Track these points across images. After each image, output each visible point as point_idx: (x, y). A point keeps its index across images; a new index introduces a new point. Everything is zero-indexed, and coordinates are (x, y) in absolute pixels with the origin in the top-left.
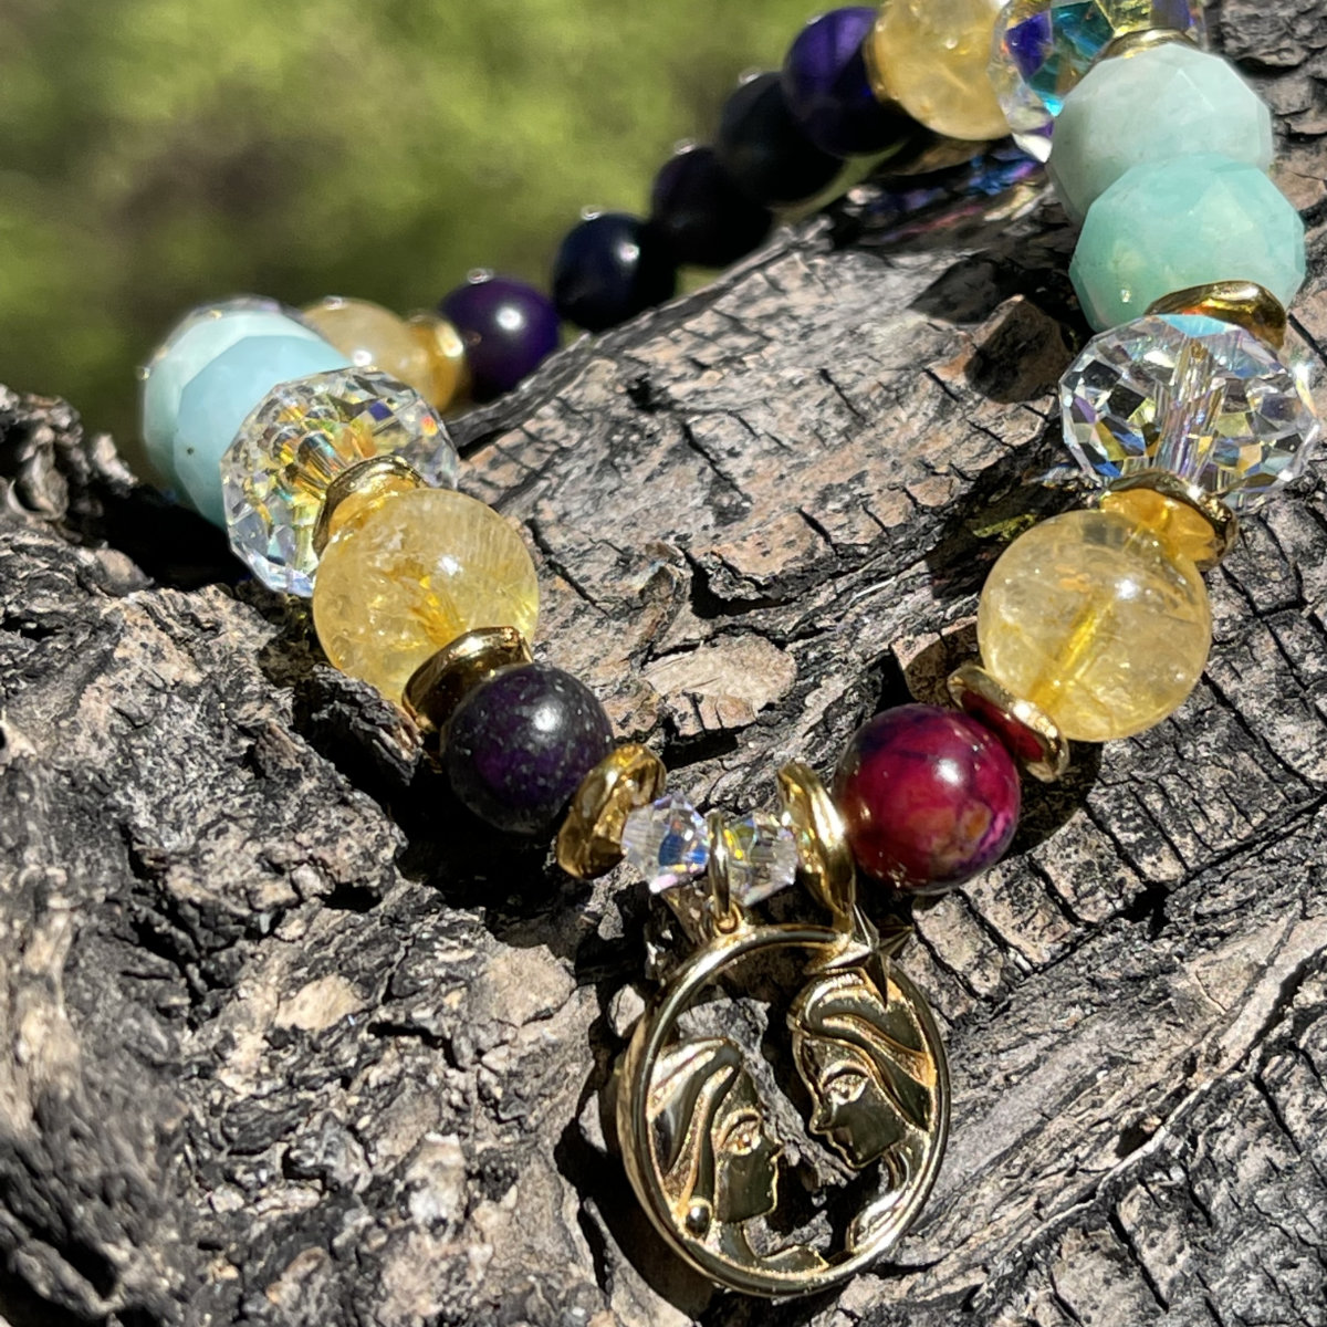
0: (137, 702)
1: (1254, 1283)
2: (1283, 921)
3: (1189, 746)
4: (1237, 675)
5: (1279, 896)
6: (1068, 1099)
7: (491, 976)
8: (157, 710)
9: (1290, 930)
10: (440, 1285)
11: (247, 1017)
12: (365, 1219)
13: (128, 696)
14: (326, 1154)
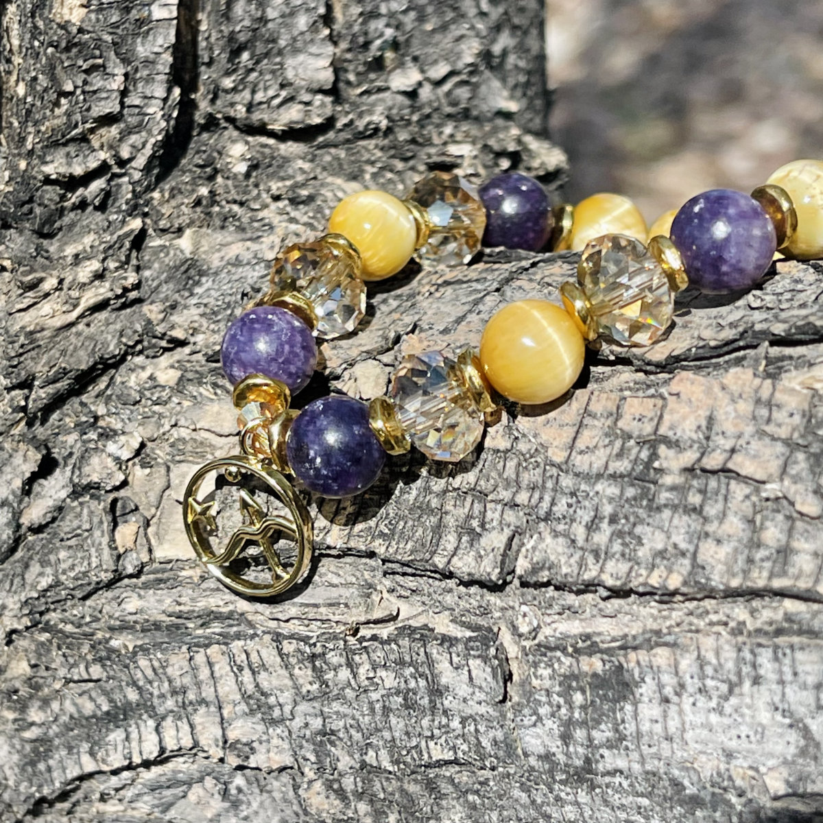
0: (245, 256)
1: (341, 723)
2: (420, 609)
3: (425, 517)
4: (455, 506)
5: (425, 599)
6: (331, 605)
7: (207, 408)
8: (248, 264)
9: (419, 614)
10: (104, 476)
11: (156, 365)
12: (95, 437)
13: (247, 253)
14: (129, 419)
